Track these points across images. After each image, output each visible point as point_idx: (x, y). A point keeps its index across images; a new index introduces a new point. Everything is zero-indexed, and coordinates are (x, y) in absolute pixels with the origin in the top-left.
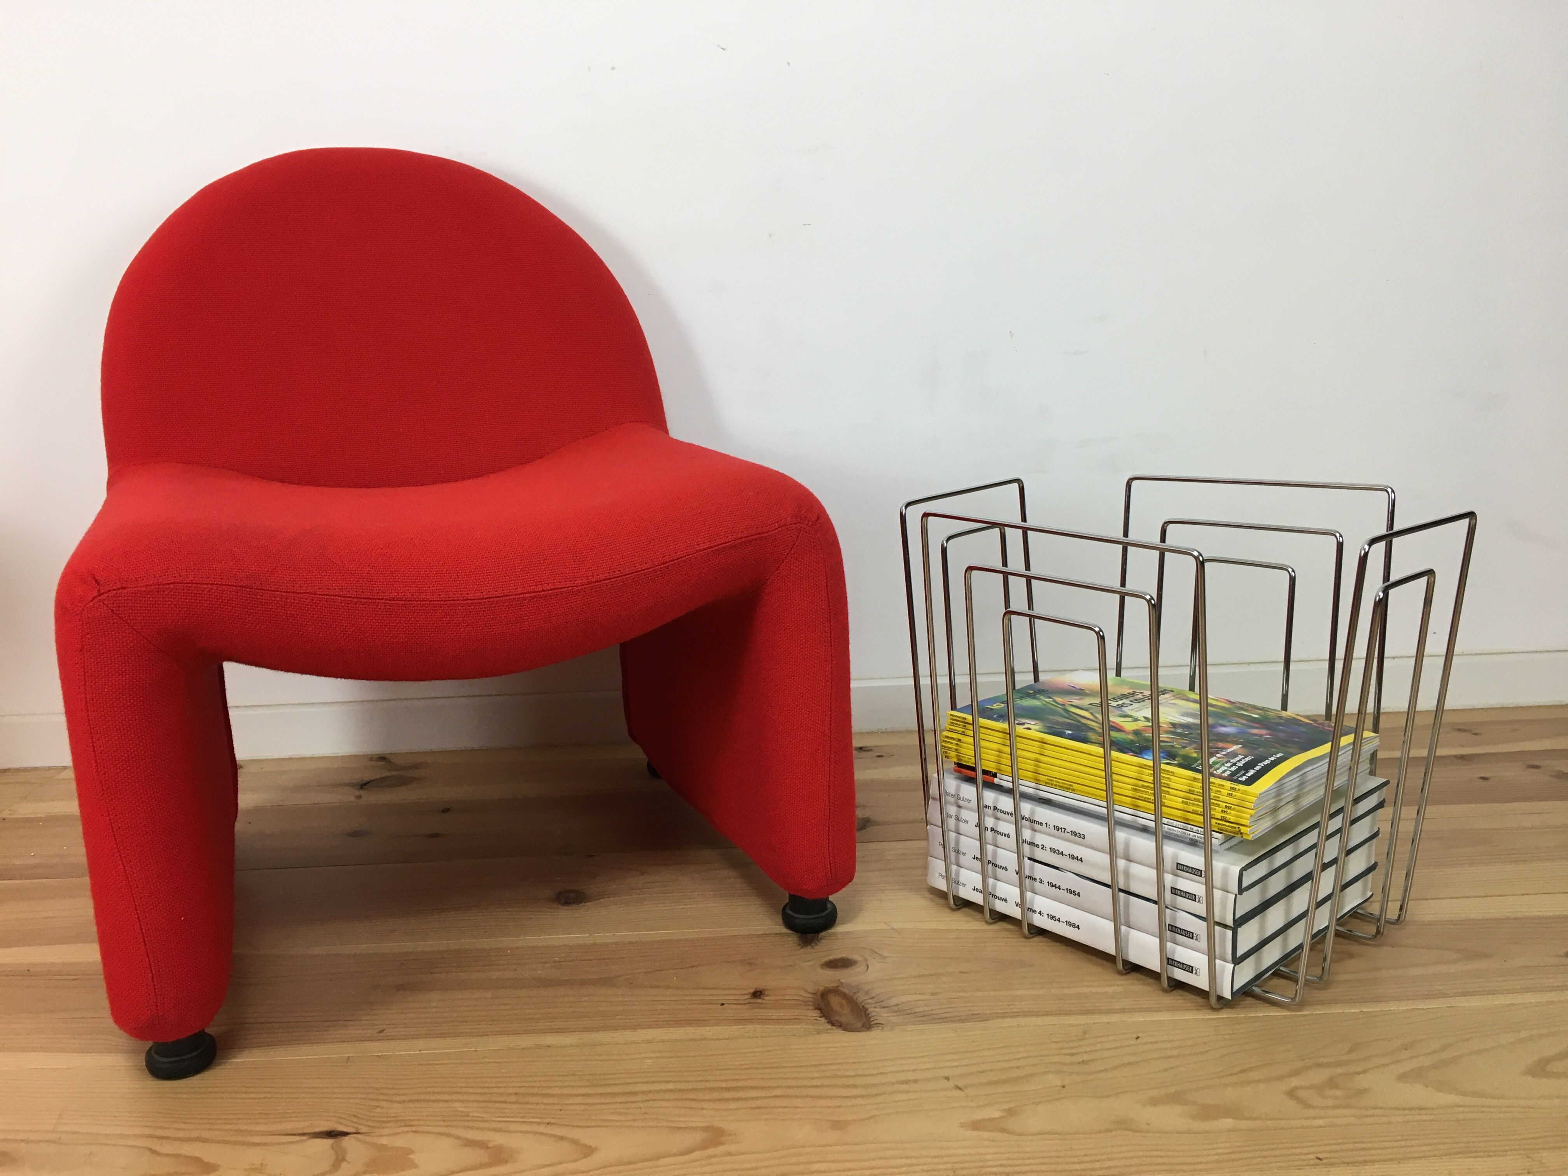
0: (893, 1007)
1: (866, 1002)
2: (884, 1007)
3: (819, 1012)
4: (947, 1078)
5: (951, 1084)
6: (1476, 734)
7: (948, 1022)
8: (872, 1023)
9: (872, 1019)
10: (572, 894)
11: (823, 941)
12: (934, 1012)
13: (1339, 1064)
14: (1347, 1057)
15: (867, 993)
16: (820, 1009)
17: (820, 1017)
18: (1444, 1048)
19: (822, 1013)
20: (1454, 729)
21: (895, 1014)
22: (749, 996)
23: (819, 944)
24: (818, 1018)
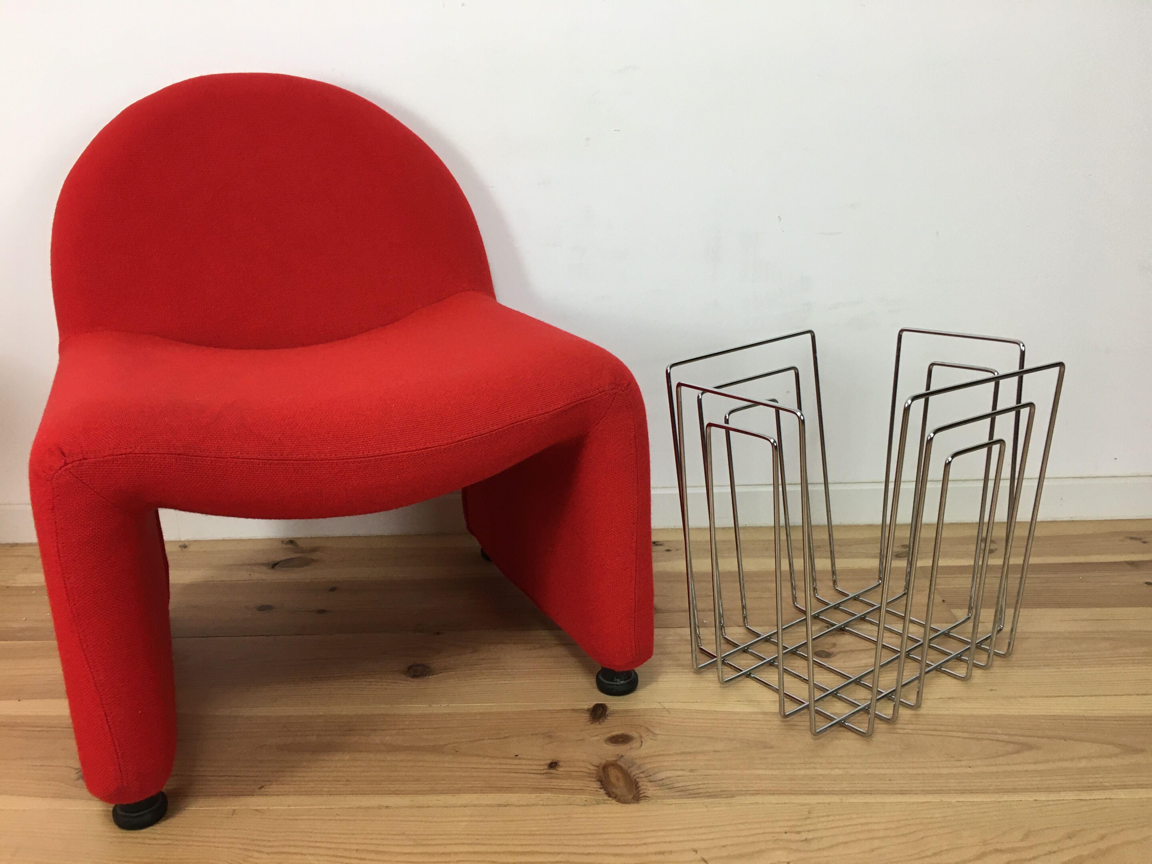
0: (658, 782)
1: (637, 776)
2: (652, 782)
3: (599, 783)
4: (696, 851)
5: (698, 856)
6: (1145, 542)
7: (701, 797)
8: (641, 796)
9: (641, 792)
10: (420, 668)
11: (609, 718)
12: (690, 788)
13: (1013, 850)
14: (1022, 844)
15: (639, 767)
16: (601, 781)
17: (600, 788)
18: (1103, 838)
19: (602, 784)
20: (1127, 537)
21: (658, 788)
22: (546, 767)
23: (605, 720)
24: (599, 790)
